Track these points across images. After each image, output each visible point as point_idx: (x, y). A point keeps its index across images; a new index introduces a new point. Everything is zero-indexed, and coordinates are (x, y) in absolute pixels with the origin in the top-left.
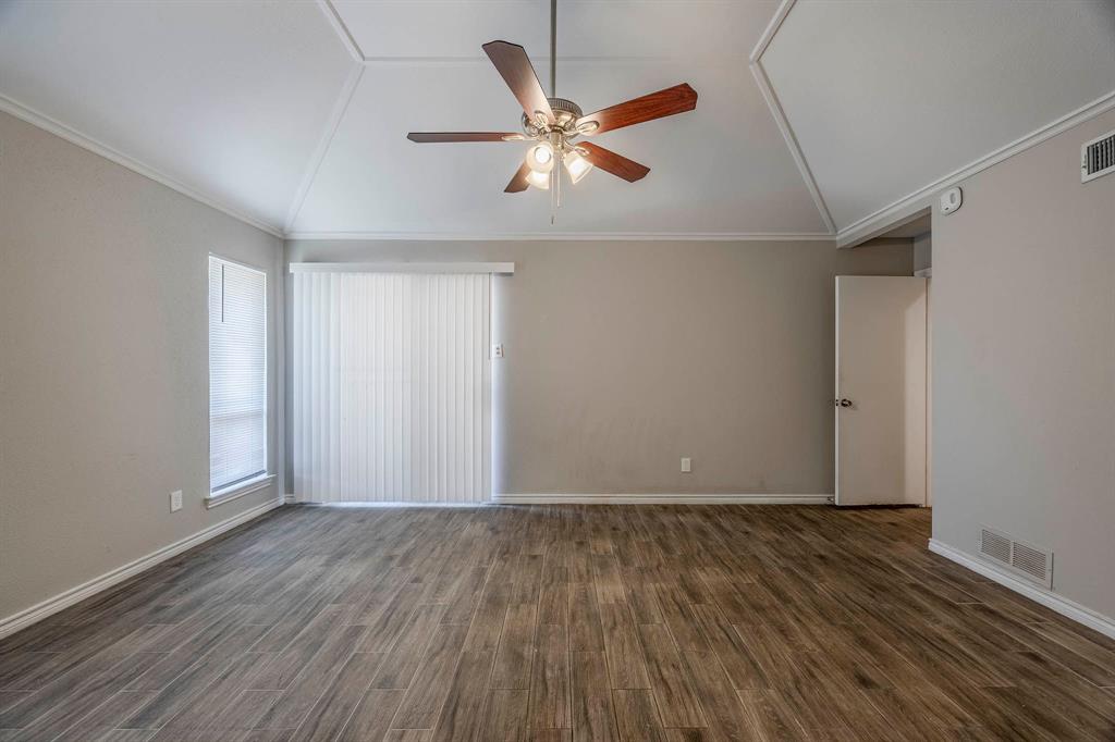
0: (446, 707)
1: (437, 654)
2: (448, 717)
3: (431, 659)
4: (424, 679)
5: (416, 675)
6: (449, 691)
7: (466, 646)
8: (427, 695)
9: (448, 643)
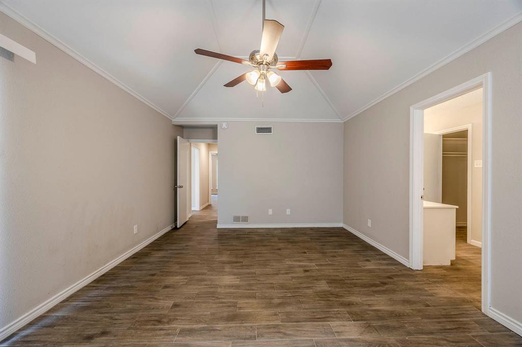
0: (317, 321)
1: (285, 334)
2: (322, 320)
3: (289, 335)
4: (304, 334)
5: (302, 338)
6: (308, 323)
7: (278, 323)
8: (314, 330)
9: (276, 331)
